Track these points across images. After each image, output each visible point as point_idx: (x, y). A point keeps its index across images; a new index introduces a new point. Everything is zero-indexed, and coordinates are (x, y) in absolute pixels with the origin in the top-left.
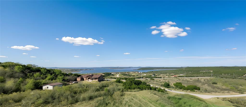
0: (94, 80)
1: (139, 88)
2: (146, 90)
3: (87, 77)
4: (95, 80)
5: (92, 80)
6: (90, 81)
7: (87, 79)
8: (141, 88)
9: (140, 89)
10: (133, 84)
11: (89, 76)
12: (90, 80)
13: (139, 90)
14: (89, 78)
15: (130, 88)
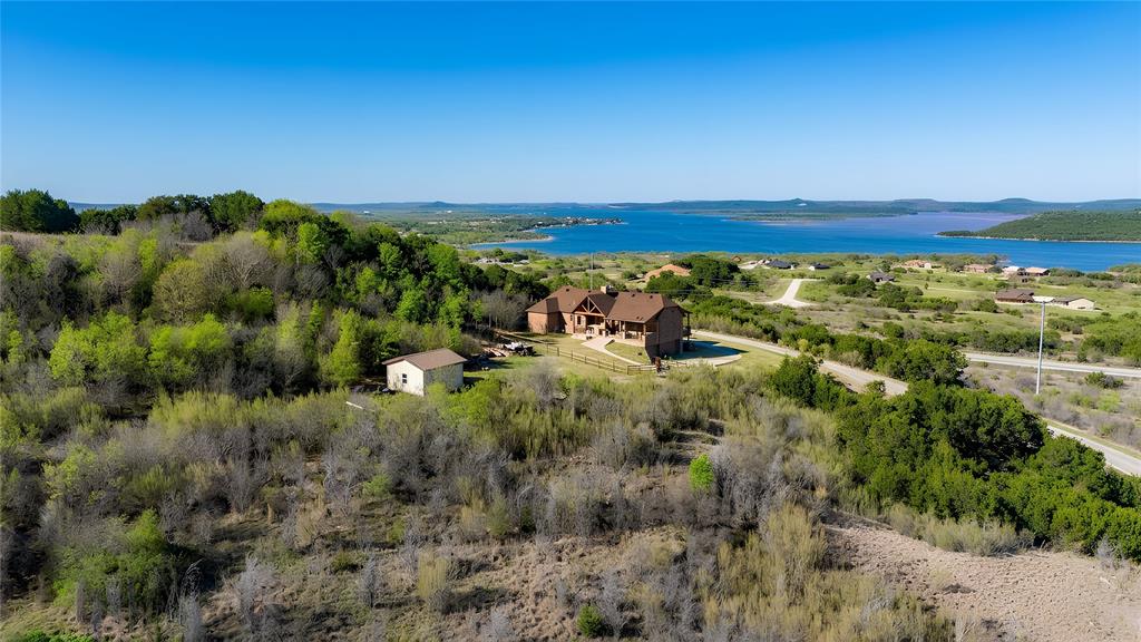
0: (620, 338)
1: (1004, 510)
2: (1089, 551)
3: (579, 308)
4: (628, 336)
5: (611, 337)
6: (598, 342)
7: (584, 319)
8: (1034, 513)
9: (1020, 524)
10: (944, 448)
11: (592, 306)
12: (601, 333)
13: (1001, 532)
14: (591, 320)
15: (902, 491)
